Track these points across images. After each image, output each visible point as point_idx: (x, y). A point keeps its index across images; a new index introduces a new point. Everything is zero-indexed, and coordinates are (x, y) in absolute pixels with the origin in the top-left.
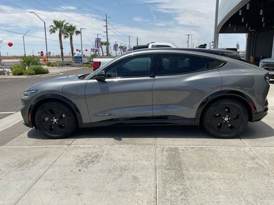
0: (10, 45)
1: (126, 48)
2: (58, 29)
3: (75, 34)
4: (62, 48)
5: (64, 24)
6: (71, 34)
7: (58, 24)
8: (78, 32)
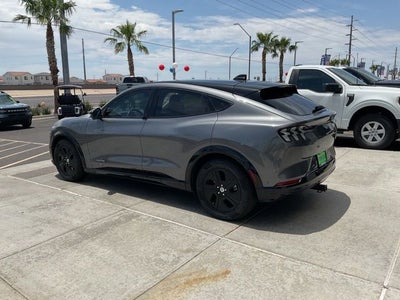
0: (187, 69)
1: (383, 68)
2: (263, 45)
3: (288, 50)
4: (264, 72)
5: (272, 36)
6: (283, 52)
7: (263, 39)
8: (293, 48)
